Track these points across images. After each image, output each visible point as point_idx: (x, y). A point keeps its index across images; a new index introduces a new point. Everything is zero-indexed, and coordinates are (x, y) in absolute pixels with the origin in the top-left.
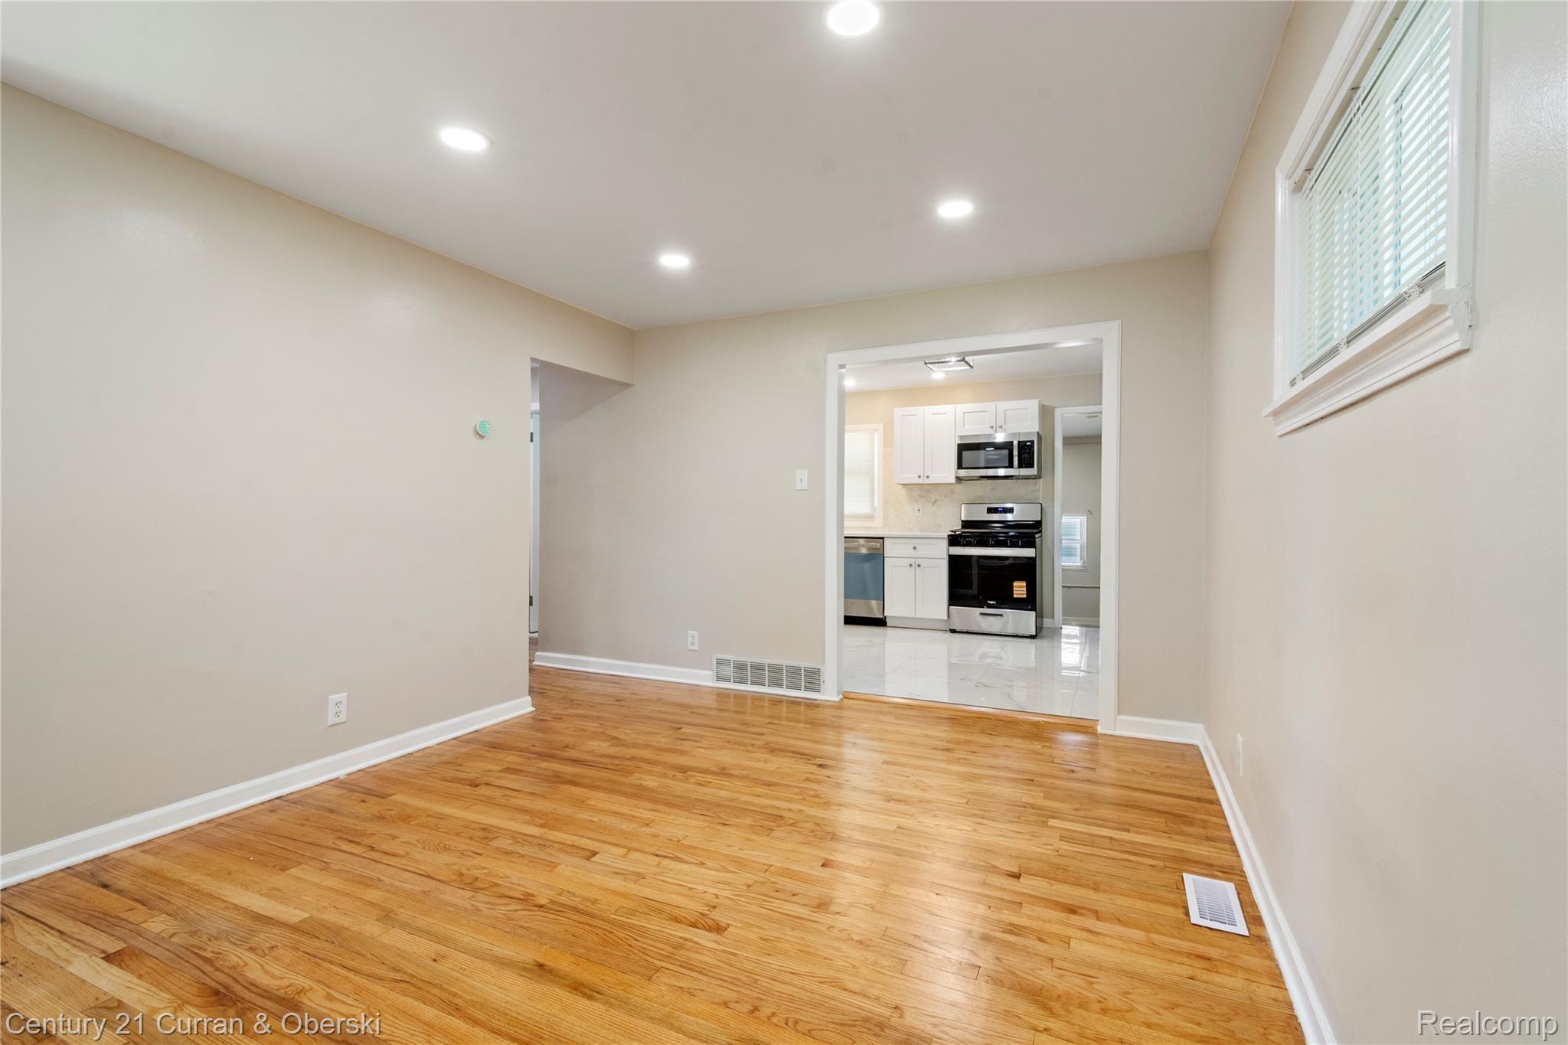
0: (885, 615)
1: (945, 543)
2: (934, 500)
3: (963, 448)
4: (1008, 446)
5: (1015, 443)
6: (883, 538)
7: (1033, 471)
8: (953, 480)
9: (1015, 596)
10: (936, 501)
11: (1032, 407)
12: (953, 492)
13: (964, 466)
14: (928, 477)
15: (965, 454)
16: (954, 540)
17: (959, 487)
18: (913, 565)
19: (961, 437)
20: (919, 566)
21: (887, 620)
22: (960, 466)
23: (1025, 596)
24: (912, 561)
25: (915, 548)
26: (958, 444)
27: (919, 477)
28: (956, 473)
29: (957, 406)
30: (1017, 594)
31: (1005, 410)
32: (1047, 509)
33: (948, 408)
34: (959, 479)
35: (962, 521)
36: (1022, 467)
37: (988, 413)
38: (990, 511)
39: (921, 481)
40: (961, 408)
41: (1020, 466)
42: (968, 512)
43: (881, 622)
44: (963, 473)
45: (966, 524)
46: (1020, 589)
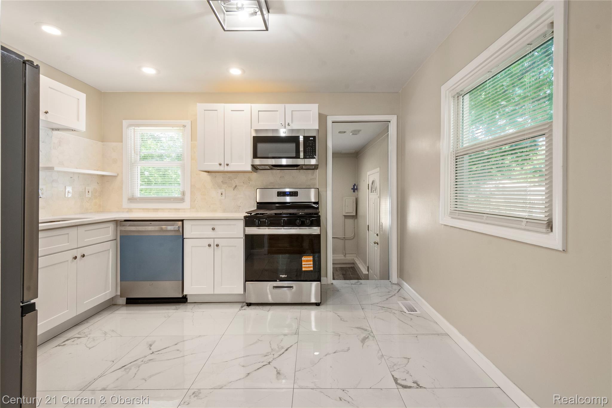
0: (185, 293)
1: (242, 223)
2: (234, 185)
3: (257, 140)
4: (294, 140)
5: (301, 139)
6: (182, 221)
7: (313, 162)
8: (249, 168)
9: (303, 269)
10: (236, 186)
11: (313, 109)
12: (250, 179)
13: (259, 156)
14: (227, 165)
15: (260, 146)
16: (250, 221)
17: (255, 175)
18: (212, 245)
19: (257, 131)
20: (217, 245)
21: (188, 297)
22: (255, 156)
23: (312, 269)
24: (211, 241)
25: (213, 229)
26: (254, 137)
27: (220, 165)
28: (252, 161)
29: (253, 105)
30: (305, 267)
31: (292, 111)
32: (322, 194)
33: (246, 107)
34: (255, 168)
35: (258, 203)
36: (306, 158)
37: (278, 112)
38: (280, 194)
39: (221, 169)
40: (257, 107)
41: (305, 157)
42: (262, 196)
43: (183, 300)
44: (257, 162)
45: (261, 205)
46: (307, 263)
